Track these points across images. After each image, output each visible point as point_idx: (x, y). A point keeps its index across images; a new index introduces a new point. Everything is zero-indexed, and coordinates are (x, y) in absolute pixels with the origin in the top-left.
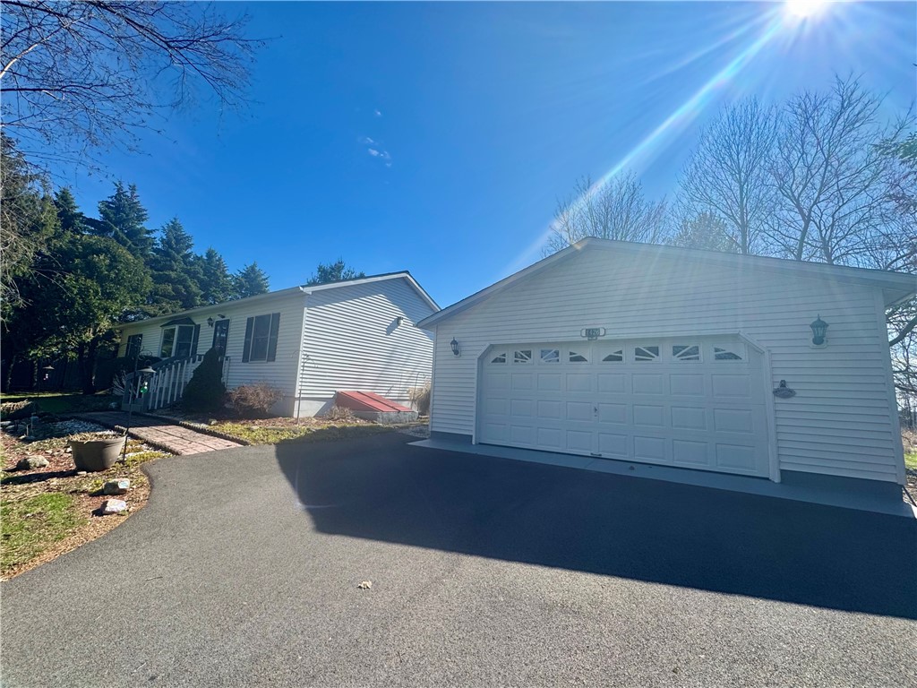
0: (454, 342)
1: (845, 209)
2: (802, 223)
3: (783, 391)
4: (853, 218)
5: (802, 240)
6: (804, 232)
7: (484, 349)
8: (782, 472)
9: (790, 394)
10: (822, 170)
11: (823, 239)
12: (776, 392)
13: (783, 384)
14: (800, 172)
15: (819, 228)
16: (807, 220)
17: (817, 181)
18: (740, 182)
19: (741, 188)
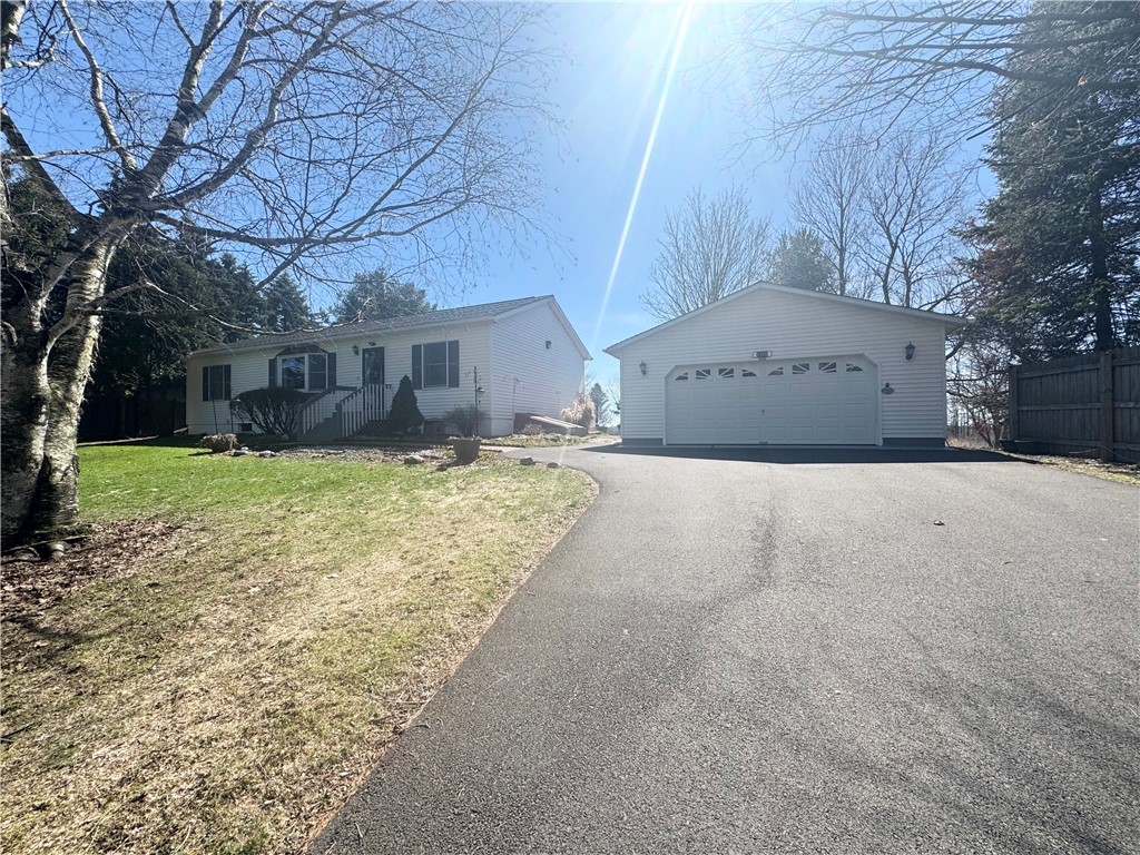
0: (643, 365)
1: (924, 238)
2: (889, 249)
3: (888, 390)
4: (929, 247)
5: (889, 266)
6: (891, 258)
7: (670, 369)
8: (884, 439)
9: (892, 391)
10: (910, 201)
11: (905, 264)
12: (883, 391)
13: (887, 385)
14: (892, 200)
15: (902, 254)
16: (894, 247)
17: (904, 210)
18: (841, 206)
19: (843, 211)
